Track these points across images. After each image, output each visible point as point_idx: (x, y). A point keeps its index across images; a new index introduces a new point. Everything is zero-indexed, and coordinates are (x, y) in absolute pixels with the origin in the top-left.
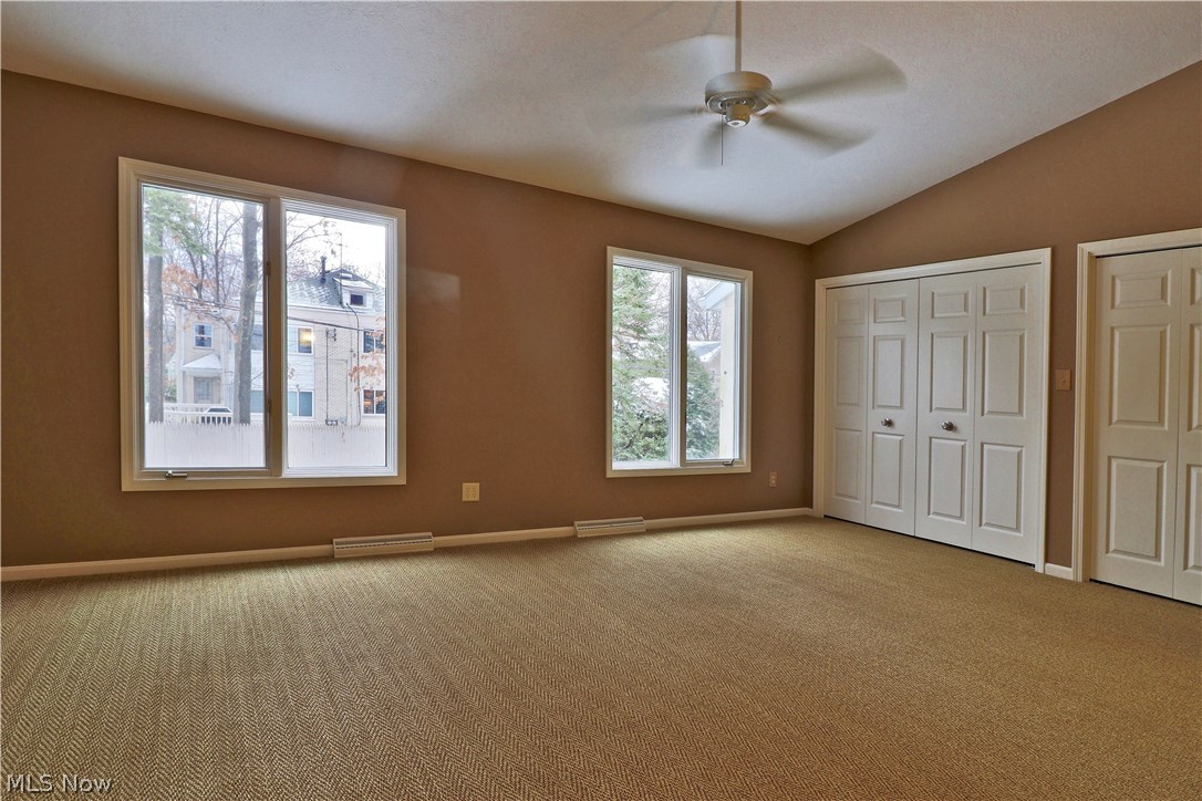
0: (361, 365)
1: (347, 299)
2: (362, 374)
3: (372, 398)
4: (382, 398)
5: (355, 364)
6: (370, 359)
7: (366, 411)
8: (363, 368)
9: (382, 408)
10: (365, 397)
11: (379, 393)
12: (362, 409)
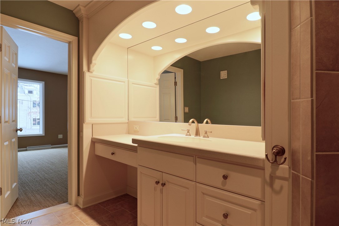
0: (32, 111)
1: (27, 92)
2: (32, 114)
3: (36, 121)
4: (39, 121)
5: (29, 111)
6: (35, 109)
7: (34, 124)
8: (32, 112)
9: (39, 123)
10: (33, 120)
11: (38, 119)
12: (32, 124)
